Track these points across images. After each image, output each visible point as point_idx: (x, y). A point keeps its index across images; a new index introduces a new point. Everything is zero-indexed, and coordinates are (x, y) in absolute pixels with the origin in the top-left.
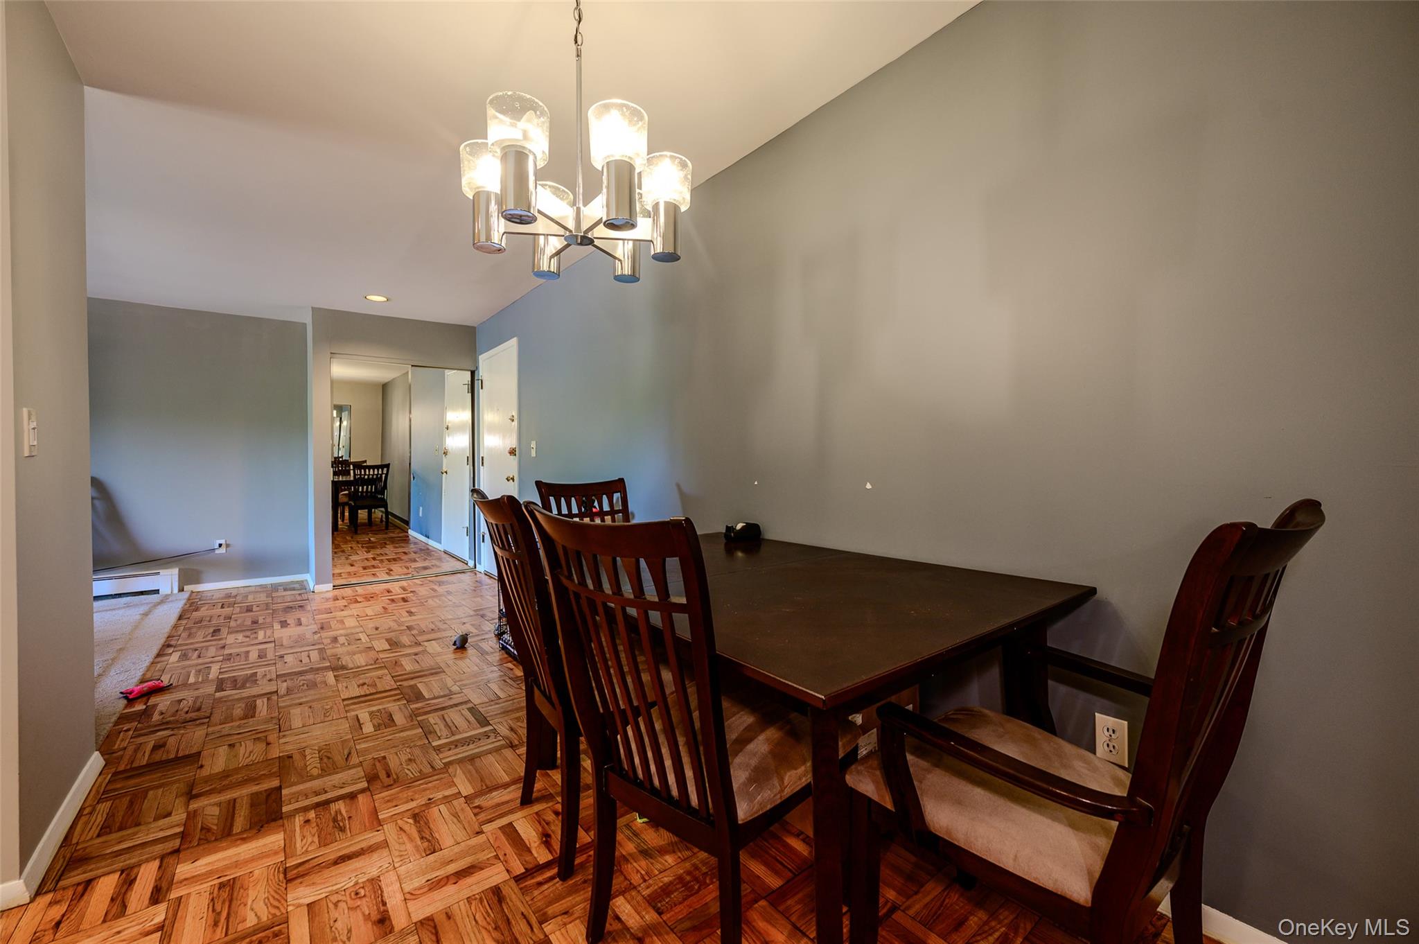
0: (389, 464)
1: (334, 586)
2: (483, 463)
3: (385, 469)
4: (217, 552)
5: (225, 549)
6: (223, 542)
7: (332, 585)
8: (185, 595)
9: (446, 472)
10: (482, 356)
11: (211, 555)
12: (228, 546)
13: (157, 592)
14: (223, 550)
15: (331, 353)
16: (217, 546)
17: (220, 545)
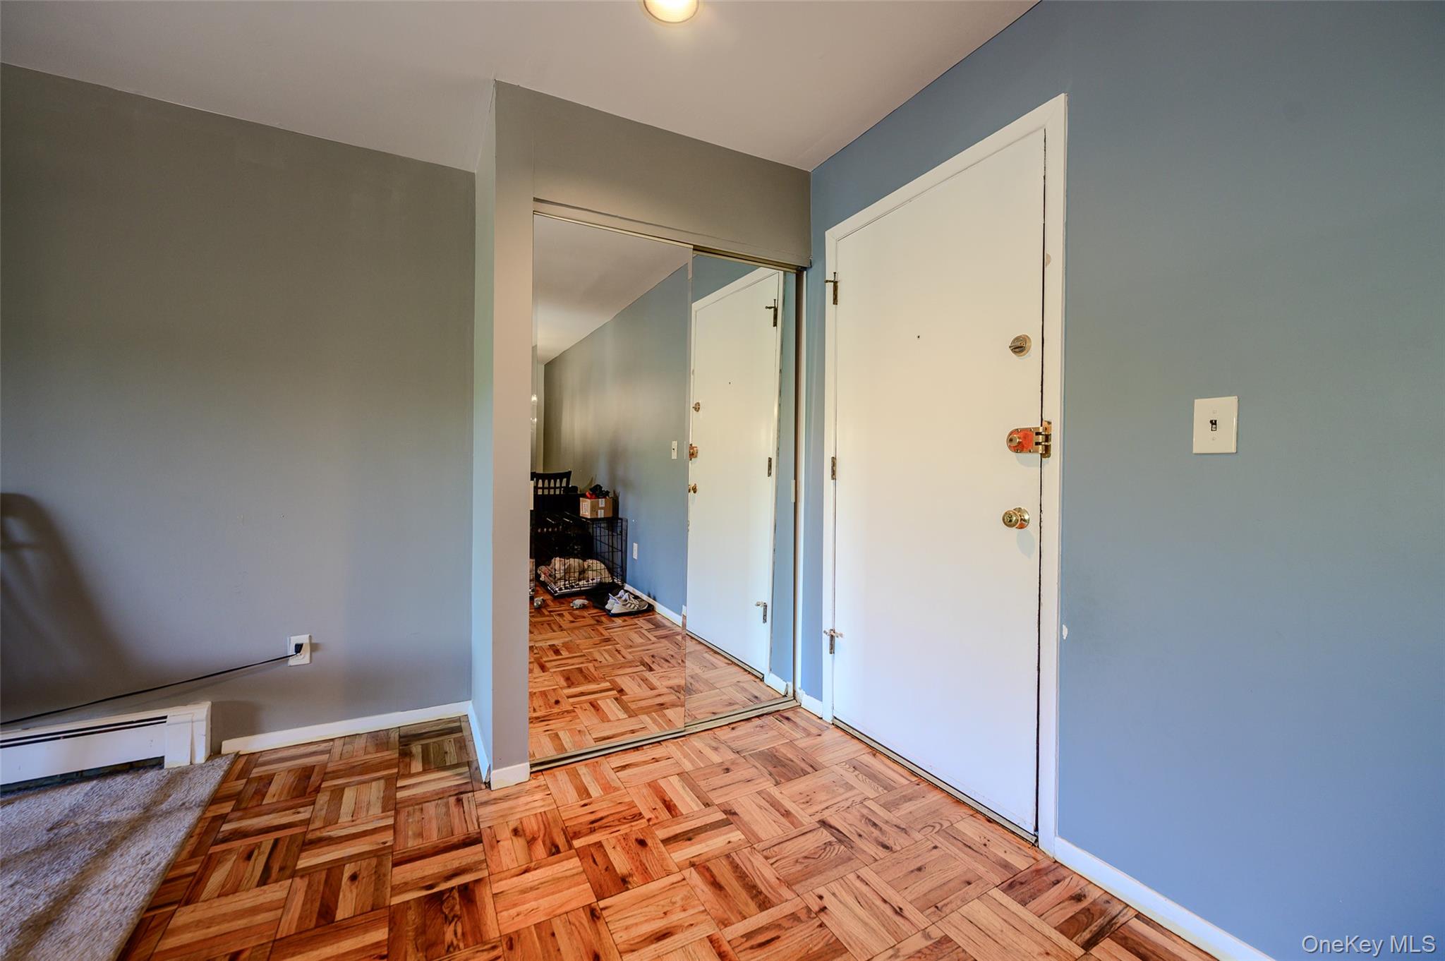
0: (570, 472)
1: (532, 766)
2: (834, 473)
3: (565, 480)
4: (292, 662)
5: (308, 655)
6: (303, 639)
7: (527, 764)
8: (222, 765)
9: (695, 490)
10: (828, 231)
11: (279, 669)
12: (314, 647)
13: (158, 763)
14: (303, 659)
15: (536, 200)
16: (292, 651)
17: (299, 648)
